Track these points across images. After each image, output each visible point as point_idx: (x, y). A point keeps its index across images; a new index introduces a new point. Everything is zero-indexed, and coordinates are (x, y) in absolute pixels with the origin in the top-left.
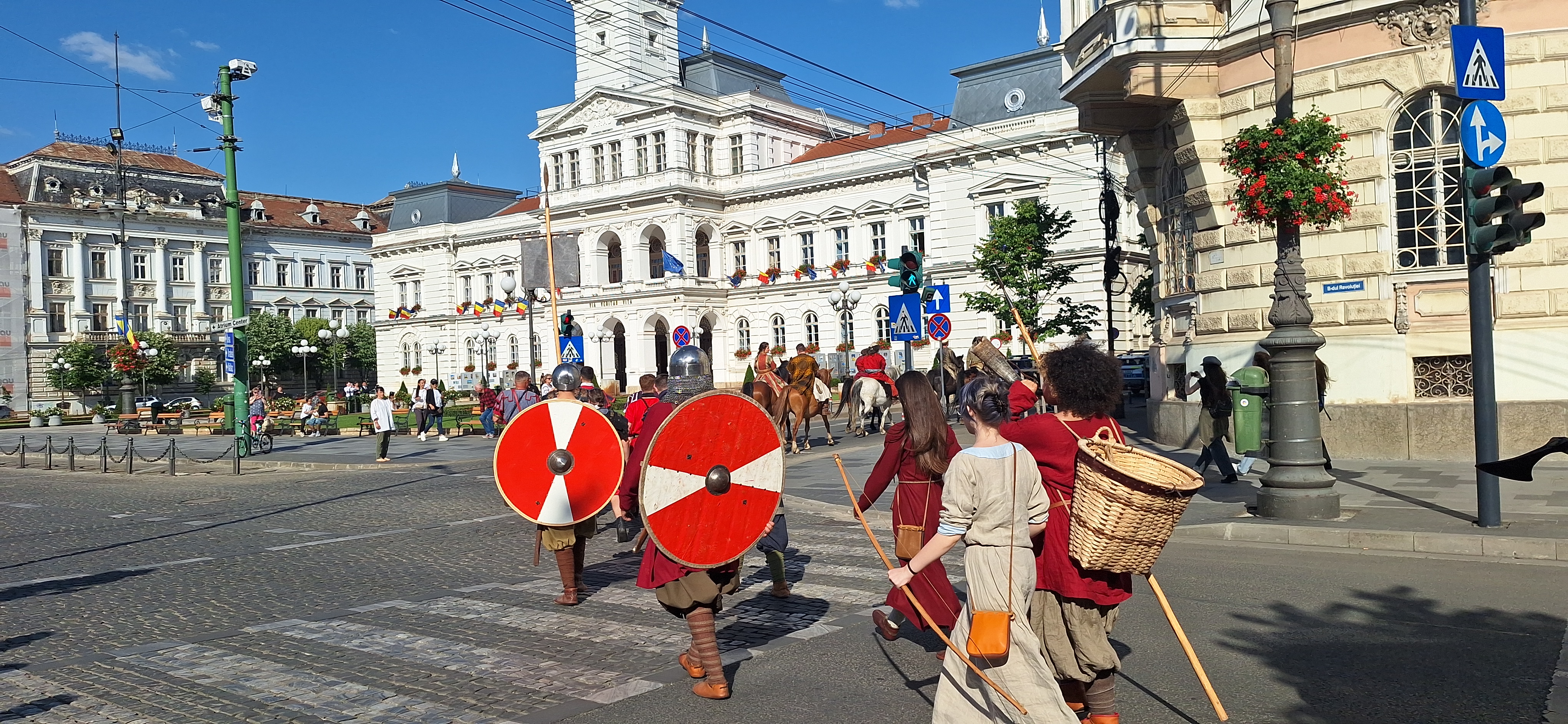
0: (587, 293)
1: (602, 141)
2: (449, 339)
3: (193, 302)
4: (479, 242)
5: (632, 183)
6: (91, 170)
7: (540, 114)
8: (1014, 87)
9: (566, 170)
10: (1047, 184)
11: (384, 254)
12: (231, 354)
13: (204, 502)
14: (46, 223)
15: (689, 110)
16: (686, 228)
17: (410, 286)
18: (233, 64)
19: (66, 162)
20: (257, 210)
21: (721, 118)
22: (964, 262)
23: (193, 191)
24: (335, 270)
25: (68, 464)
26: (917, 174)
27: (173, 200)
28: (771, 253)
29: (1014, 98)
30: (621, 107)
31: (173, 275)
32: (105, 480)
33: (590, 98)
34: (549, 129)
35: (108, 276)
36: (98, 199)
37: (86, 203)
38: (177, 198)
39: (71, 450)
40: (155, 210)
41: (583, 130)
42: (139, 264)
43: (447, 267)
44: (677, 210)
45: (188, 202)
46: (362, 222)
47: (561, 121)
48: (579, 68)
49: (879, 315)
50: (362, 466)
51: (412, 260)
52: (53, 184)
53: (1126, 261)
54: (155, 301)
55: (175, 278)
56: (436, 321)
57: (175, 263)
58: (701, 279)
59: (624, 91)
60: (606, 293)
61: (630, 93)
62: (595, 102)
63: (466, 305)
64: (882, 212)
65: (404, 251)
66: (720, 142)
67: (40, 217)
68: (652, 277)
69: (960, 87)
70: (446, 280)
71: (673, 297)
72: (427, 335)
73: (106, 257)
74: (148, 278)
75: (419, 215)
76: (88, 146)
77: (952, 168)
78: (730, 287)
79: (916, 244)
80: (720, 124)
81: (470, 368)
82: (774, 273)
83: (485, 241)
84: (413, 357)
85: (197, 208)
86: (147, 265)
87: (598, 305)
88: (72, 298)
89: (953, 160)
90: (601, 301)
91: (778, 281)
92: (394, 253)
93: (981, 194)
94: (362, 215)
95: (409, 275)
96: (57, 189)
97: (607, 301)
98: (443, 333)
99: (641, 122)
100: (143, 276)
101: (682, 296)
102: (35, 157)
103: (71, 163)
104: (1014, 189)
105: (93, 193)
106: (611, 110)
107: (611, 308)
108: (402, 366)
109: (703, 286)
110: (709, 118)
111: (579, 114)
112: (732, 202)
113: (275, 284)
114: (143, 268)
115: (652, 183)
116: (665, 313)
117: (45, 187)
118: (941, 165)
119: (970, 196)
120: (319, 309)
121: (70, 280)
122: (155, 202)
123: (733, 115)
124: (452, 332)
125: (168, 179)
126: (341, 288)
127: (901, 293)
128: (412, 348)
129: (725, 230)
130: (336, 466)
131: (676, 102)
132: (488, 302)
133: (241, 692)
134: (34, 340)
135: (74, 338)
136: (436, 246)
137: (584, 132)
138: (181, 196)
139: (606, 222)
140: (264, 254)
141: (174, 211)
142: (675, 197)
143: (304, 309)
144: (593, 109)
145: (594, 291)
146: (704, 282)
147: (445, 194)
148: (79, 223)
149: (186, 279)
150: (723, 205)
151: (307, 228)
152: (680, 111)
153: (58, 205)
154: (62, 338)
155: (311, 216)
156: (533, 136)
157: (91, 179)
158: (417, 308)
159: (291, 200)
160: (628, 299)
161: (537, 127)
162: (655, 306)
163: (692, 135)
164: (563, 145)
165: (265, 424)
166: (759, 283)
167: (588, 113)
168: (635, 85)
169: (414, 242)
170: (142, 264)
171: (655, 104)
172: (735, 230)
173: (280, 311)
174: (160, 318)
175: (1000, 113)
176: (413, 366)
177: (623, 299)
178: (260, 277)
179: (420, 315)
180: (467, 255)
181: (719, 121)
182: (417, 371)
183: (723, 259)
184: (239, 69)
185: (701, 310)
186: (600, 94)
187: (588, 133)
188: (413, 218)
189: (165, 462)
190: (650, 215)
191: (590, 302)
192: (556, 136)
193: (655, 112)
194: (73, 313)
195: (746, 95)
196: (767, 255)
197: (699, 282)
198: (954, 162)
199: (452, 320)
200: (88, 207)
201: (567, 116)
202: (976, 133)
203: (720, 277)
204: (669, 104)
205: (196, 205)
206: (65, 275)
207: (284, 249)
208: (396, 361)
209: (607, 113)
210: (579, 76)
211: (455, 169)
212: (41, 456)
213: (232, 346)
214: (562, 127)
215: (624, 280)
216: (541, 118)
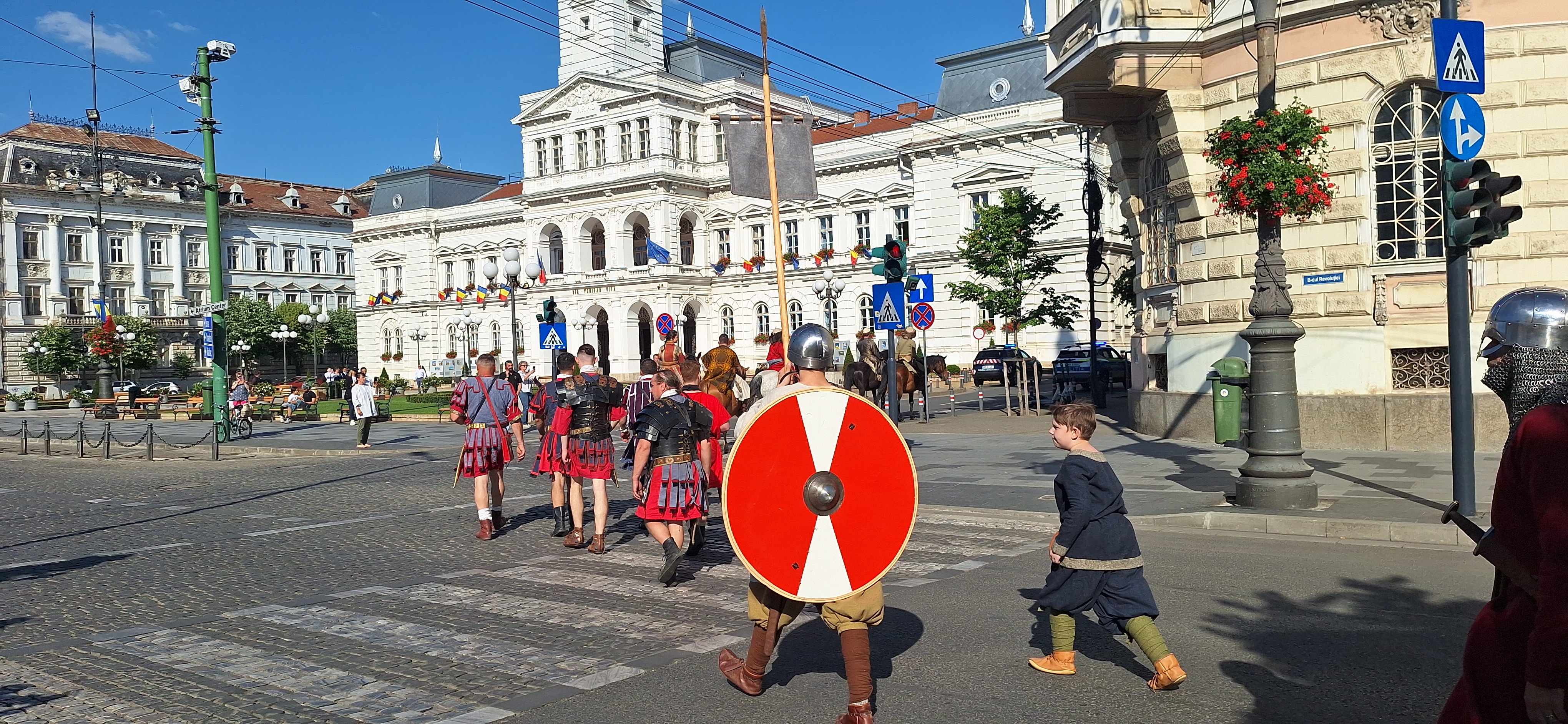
0: (570, 280)
1: (586, 127)
2: (430, 325)
3: (171, 286)
4: (461, 228)
5: (616, 169)
6: (67, 151)
7: (523, 98)
8: (999, 77)
9: (550, 156)
10: (1032, 175)
11: (365, 239)
12: (210, 339)
13: (182, 488)
14: (21, 204)
15: (673, 97)
16: (670, 215)
17: (391, 272)
18: (212, 45)
19: (41, 143)
20: (236, 193)
21: (706, 105)
22: (948, 252)
23: (170, 174)
24: (315, 255)
25: (44, 449)
26: (901, 163)
27: (151, 183)
28: (755, 241)
29: (999, 88)
30: (604, 93)
31: (151, 259)
32: (82, 465)
33: (574, 83)
34: (532, 114)
35: (84, 259)
36: (75, 182)
37: (62, 185)
38: (155, 181)
39: (47, 435)
40: (133, 192)
41: (567, 115)
42: (116, 247)
43: (428, 253)
44: (661, 197)
45: (165, 185)
46: (343, 206)
47: (544, 106)
48: (563, 53)
49: (863, 304)
50: (342, 452)
51: (394, 245)
52: (28, 166)
53: (1109, 252)
54: (132, 284)
55: (153, 262)
56: (418, 307)
57: (153, 247)
58: (685, 266)
59: (608, 77)
60: (589, 280)
61: (613, 78)
62: (578, 88)
63: (448, 291)
64: (866, 201)
65: (385, 236)
66: (704, 129)
67: (15, 200)
68: (636, 264)
69: (945, 77)
70: (428, 266)
71: (657, 284)
72: (408, 320)
73: (83, 240)
74: (125, 261)
75: (400, 200)
76: (63, 126)
77: (937, 157)
78: (714, 274)
79: (900, 233)
80: (704, 111)
81: (452, 355)
82: (758, 261)
83: (467, 227)
84: (394, 341)
85: (175, 191)
86: (124, 247)
87: (581, 291)
88: (48, 282)
89: (937, 149)
90: (584, 288)
91: (763, 269)
92: (375, 238)
93: (965, 184)
94: (342, 199)
95: (390, 260)
96: (32, 170)
97: (590, 288)
98: (424, 319)
99: (625, 108)
100: (120, 260)
101: (665, 284)
102: (9, 138)
103: (47, 144)
104: (998, 179)
105: (69, 175)
106: (595, 96)
107: (594, 295)
108: (383, 352)
109: (687, 274)
110: (694, 105)
111: (562, 99)
112: (717, 190)
113: (255, 268)
114: (120, 251)
115: (636, 170)
116: (649, 301)
117: (19, 169)
118: (926, 154)
119: (955, 186)
120: (299, 294)
121: (46, 263)
122: (132, 185)
123: (718, 102)
124: (434, 318)
125: (146, 161)
126: (321, 272)
127: (885, 282)
128: (393, 334)
129: (709, 218)
130: (316, 452)
131: (660, 88)
132: (470, 288)
133: (219, 678)
134: (8, 323)
135: (50, 322)
136: (417, 232)
137: (568, 117)
138: (159, 179)
139: (589, 209)
140: (243, 238)
141: (152, 194)
142: (659, 184)
143: (283, 294)
144: (576, 94)
145: (578, 278)
146: (687, 270)
147: (426, 178)
148: (55, 205)
149: (164, 263)
150: (708, 192)
151: (286, 212)
152: (665, 97)
153: (34, 187)
154: (38, 322)
155: (291, 200)
156: (516, 121)
157: (67, 160)
158: (398, 293)
159: (271, 184)
160: (612, 286)
161: (520, 112)
162: (638, 294)
163: (676, 121)
164: (546, 130)
165: (244, 409)
166: (742, 271)
167: (572, 98)
168: (620, 71)
169: (395, 227)
170: (120, 248)
171: (640, 90)
172: (719, 217)
173: (259, 295)
174: (137, 302)
175: (985, 102)
176: (394, 352)
177: (607, 286)
178: (239, 261)
179: (402, 300)
180: (449, 240)
181: (703, 107)
182: (399, 357)
183: (707, 246)
184: (218, 50)
185: (685, 298)
186: (584, 80)
187: (572, 119)
188: (394, 203)
189: (143, 447)
190: (634, 202)
191: (573, 289)
192: (539, 121)
193: (639, 98)
194: (49, 297)
195: (731, 82)
196: (751, 242)
197: (683, 270)
198: (939, 152)
199: (434, 306)
200: (64, 189)
201: (550, 102)
202: (961, 122)
203: (704, 265)
204: (653, 90)
205: (174, 188)
206: (41, 258)
207: (264, 233)
208: (377, 347)
209: (591, 99)
210: (563, 61)
211: (437, 153)
212: (17, 441)
213: (210, 331)
214: (545, 112)
215: (607, 267)
216: (524, 103)
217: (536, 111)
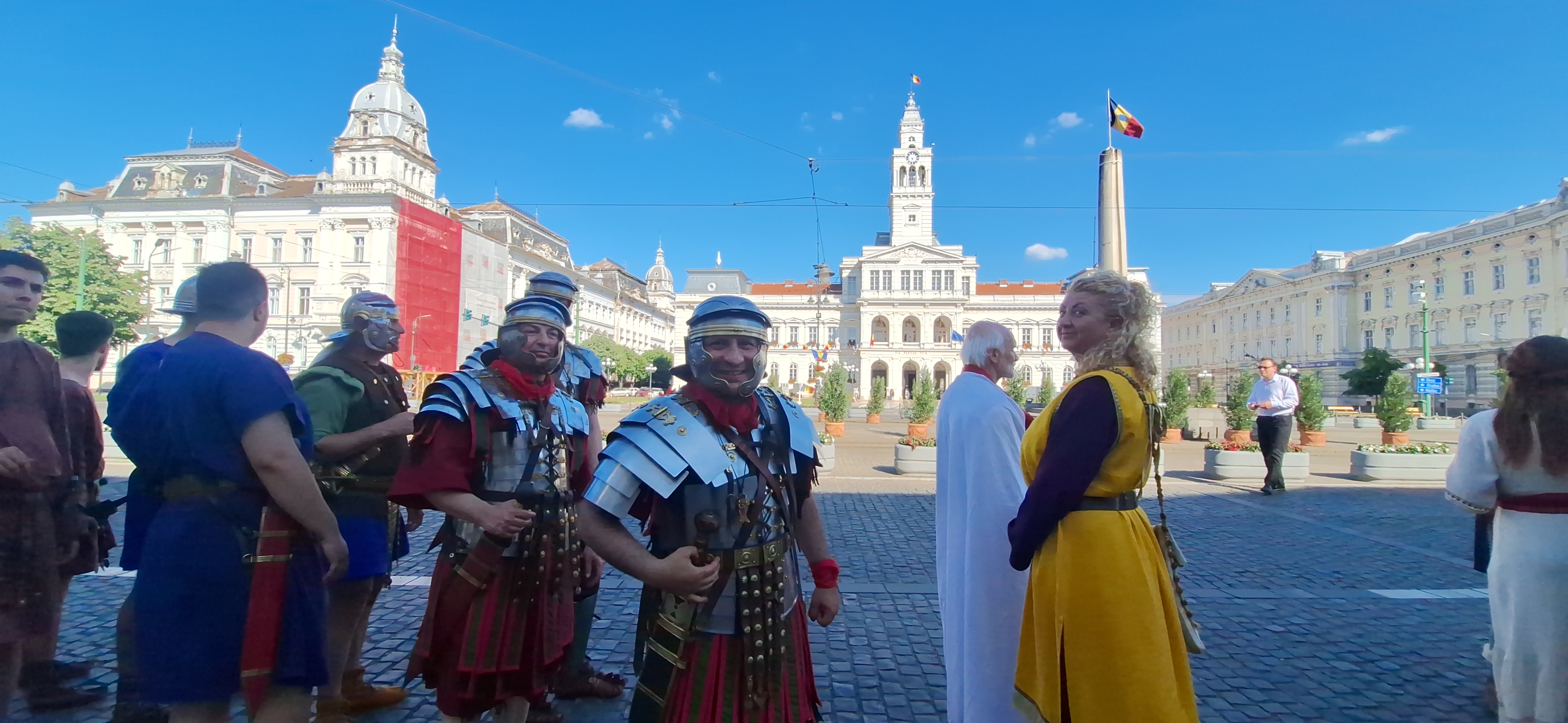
0: (895, 346)
1: (910, 270)
5: (930, 293)
7: (864, 248)
9: (881, 280)
30: (926, 255)
33: (906, 247)
34: (873, 257)
41: (898, 261)
47: (883, 254)
48: (895, 230)
60: (907, 347)
62: (907, 249)
75: (714, 286)
83: (775, 308)
90: (905, 351)
97: (909, 351)
99: (938, 264)
106: (919, 255)
107: (911, 355)
111: (895, 253)
115: (944, 295)
116: (949, 361)
139: (910, 311)
144: (905, 252)
145: (900, 346)
164: (881, 267)
171: (951, 257)
186: (911, 246)
187: (899, 264)
188: (709, 287)
190: (943, 311)
191: (896, 351)
192: (877, 262)
193: (949, 261)
201: (889, 252)
204: (961, 259)
205: (562, 258)
209: (916, 256)
210: (896, 234)
214: (881, 258)
215: (922, 341)
216: (865, 251)
217: (877, 256)
